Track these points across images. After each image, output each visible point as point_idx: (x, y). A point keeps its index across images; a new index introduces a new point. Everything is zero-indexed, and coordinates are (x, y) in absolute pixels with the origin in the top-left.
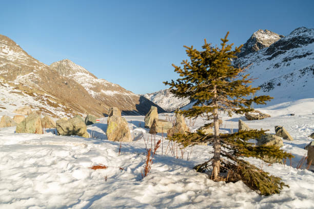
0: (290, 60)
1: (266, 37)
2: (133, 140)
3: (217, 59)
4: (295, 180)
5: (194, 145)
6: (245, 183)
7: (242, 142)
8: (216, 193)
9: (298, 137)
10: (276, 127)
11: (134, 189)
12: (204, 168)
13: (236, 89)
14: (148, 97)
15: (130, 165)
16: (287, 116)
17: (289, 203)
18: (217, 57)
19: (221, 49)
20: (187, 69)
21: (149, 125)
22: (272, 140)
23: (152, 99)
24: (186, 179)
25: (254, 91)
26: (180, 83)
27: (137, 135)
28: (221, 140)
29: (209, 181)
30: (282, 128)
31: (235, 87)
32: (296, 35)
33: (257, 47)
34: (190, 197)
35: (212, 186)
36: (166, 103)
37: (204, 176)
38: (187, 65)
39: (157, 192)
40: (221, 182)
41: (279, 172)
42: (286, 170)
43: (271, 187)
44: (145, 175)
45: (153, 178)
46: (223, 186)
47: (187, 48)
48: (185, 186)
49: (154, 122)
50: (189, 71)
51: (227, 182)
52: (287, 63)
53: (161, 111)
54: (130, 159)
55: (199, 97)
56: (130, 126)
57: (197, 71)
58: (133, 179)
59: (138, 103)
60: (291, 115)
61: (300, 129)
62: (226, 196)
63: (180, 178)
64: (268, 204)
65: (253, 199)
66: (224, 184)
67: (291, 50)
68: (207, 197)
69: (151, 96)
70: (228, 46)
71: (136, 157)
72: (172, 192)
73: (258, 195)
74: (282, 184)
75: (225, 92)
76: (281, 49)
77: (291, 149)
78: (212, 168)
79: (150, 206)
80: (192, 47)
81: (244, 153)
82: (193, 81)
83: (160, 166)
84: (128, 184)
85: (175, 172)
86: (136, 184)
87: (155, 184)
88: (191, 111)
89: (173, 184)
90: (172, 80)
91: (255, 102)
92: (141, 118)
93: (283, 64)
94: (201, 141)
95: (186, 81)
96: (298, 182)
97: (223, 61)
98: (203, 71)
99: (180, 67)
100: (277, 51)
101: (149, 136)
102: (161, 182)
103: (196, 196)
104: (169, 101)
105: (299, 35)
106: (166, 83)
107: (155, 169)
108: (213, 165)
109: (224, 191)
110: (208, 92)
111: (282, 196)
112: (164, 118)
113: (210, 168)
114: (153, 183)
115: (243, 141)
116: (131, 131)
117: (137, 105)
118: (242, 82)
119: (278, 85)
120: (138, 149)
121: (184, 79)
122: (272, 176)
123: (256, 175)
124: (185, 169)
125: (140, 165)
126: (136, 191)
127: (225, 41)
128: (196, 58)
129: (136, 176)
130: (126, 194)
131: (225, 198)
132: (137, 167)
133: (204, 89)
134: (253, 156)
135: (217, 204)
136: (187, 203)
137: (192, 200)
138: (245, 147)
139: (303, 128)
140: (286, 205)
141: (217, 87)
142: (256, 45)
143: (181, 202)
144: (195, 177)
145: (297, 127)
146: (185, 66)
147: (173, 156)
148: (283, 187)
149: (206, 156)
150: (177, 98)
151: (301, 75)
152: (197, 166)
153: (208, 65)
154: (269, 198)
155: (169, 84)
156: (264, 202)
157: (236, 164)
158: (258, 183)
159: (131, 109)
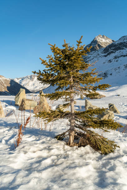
0: (118, 58)
1: (104, 40)
2: (6, 116)
3: (74, 56)
4: (122, 141)
5: (55, 120)
6: (91, 146)
7: (90, 118)
8: (72, 156)
9: (122, 111)
10: (109, 104)
11: (9, 158)
12: (62, 137)
13: (86, 79)
14: (17, 81)
15: (4, 137)
16: (115, 96)
17: (120, 159)
18: (74, 55)
19: (77, 49)
20: (52, 62)
21: (19, 103)
22: (107, 114)
23: (20, 83)
24: (49, 146)
25: (98, 80)
26: (46, 72)
27: (9, 112)
28: (76, 116)
29: (67, 147)
30: (113, 105)
31: (86, 77)
32: (122, 41)
33: (97, 47)
34: (53, 161)
35: (69, 151)
36: (32, 86)
37: (63, 143)
38: (51, 59)
39: (27, 159)
40: (75, 147)
41: (112, 136)
42: (115, 134)
43: (108, 148)
44: (18, 146)
45: (23, 147)
46: (77, 150)
47: (52, 46)
48: (49, 152)
49: (23, 101)
50: (53, 63)
51: (79, 147)
52: (116, 60)
53: (27, 92)
54: (4, 132)
55: (60, 84)
56: (3, 105)
57: (59, 64)
58: (7, 149)
59: (9, 85)
60: (118, 95)
61: (123, 105)
62: (79, 157)
63: (45, 145)
64: (107, 160)
65: (97, 157)
66: (77, 149)
67: (119, 51)
68: (66, 159)
69: (19, 80)
70: (81, 46)
71: (9, 130)
72: (39, 157)
73: (100, 154)
74: (115, 146)
75: (79, 81)
76: (113, 50)
77: (118, 119)
78: (69, 137)
79: (23, 171)
80: (55, 45)
81: (91, 126)
82: (56, 71)
83: (29, 137)
84: (4, 154)
85: (41, 141)
86: (10, 153)
87: (25, 152)
88: (54, 94)
89: (40, 151)
90: (39, 70)
91: (99, 88)
92: (12, 98)
93: (114, 60)
94: (61, 117)
95: (50, 71)
96: (124, 143)
97: (79, 58)
98: (63, 64)
99: (46, 61)
100: (110, 51)
101: (19, 113)
102: (31, 150)
103: (58, 160)
104: (34, 84)
105: (124, 41)
106: (35, 73)
107: (26, 139)
108: (70, 135)
109: (78, 154)
110: (67, 80)
111: (116, 154)
112: (30, 98)
113: (67, 136)
114: (24, 151)
115: (90, 116)
116: (4, 109)
117: (8, 87)
118: (91, 73)
119: (110, 75)
120: (10, 123)
121: (49, 70)
122: (109, 141)
123: (99, 141)
124: (49, 138)
125: (13, 137)
126: (11, 159)
127: (80, 43)
128: (58, 54)
129: (10, 146)
130: (2, 163)
131: (79, 159)
132: (10, 139)
133: (63, 78)
134: (98, 128)
135: (73, 164)
136: (51, 166)
137: (55, 163)
138: (92, 121)
139: (126, 104)
140: (119, 161)
141: (73, 77)
142: (97, 46)
143: (46, 166)
144: (57, 144)
145: (122, 104)
146: (49, 60)
147: (38, 128)
148: (116, 147)
149: (63, 126)
150: (43, 84)
151: (124, 68)
152: (58, 136)
153: (67, 60)
154: (108, 156)
155: (37, 73)
156: (105, 160)
157: (86, 133)
158: (100, 146)
159: (3, 90)
